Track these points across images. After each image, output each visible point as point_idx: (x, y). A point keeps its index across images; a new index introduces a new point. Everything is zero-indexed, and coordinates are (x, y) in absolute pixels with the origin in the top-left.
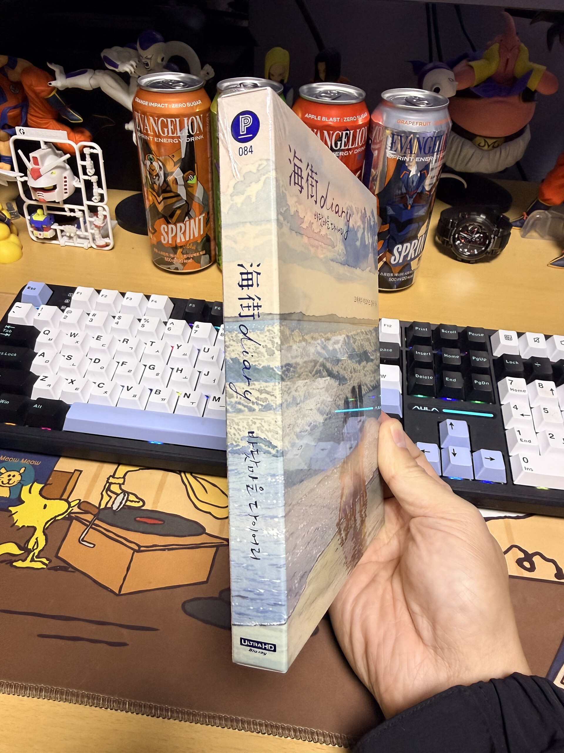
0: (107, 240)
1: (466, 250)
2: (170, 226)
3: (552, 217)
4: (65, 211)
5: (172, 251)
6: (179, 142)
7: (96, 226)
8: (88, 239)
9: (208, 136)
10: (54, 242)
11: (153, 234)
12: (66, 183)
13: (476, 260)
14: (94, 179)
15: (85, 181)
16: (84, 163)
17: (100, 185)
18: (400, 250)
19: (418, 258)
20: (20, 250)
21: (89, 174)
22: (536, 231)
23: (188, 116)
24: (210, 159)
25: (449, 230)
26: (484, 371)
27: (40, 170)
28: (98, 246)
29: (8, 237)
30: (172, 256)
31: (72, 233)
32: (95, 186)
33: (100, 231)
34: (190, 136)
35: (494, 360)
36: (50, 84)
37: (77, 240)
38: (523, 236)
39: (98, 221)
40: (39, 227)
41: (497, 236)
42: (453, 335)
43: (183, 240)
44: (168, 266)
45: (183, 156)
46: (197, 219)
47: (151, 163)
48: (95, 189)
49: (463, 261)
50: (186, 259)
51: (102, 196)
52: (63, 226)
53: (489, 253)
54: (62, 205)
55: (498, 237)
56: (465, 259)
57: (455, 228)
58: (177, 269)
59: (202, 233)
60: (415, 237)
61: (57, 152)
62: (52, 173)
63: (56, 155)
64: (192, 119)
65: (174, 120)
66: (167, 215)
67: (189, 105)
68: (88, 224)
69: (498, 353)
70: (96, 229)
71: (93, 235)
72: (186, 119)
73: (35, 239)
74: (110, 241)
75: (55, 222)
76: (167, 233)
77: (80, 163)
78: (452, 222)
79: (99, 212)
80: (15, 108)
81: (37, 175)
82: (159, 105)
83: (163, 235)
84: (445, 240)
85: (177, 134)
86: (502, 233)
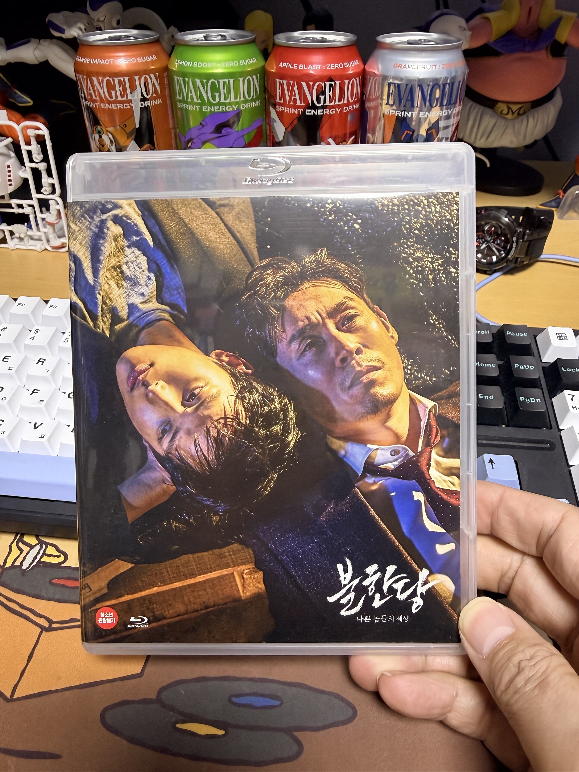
0: (63, 240)
4: (13, 208)
6: (131, 107)
7: (49, 224)
8: (42, 240)
9: (168, 102)
10: (2, 245)
12: (9, 174)
14: (42, 167)
15: (32, 169)
16: (29, 148)
17: (50, 175)
23: (139, 73)
24: (173, 131)
26: (533, 384)
28: (53, 248)
31: (22, 233)
32: (44, 175)
33: (54, 229)
34: (144, 99)
35: (544, 368)
37: (29, 242)
38: (562, 218)
39: (51, 217)
45: (137, 126)
47: (100, 137)
48: (44, 178)
51: (53, 185)
52: (12, 226)
54: (9, 201)
64: (145, 77)
65: (122, 79)
67: (140, 60)
68: (40, 220)
69: (548, 358)
70: (48, 227)
71: (46, 234)
72: (137, 78)
74: (66, 240)
75: (2, 222)
77: (24, 148)
79: (51, 207)
82: (103, 62)
85: (127, 97)
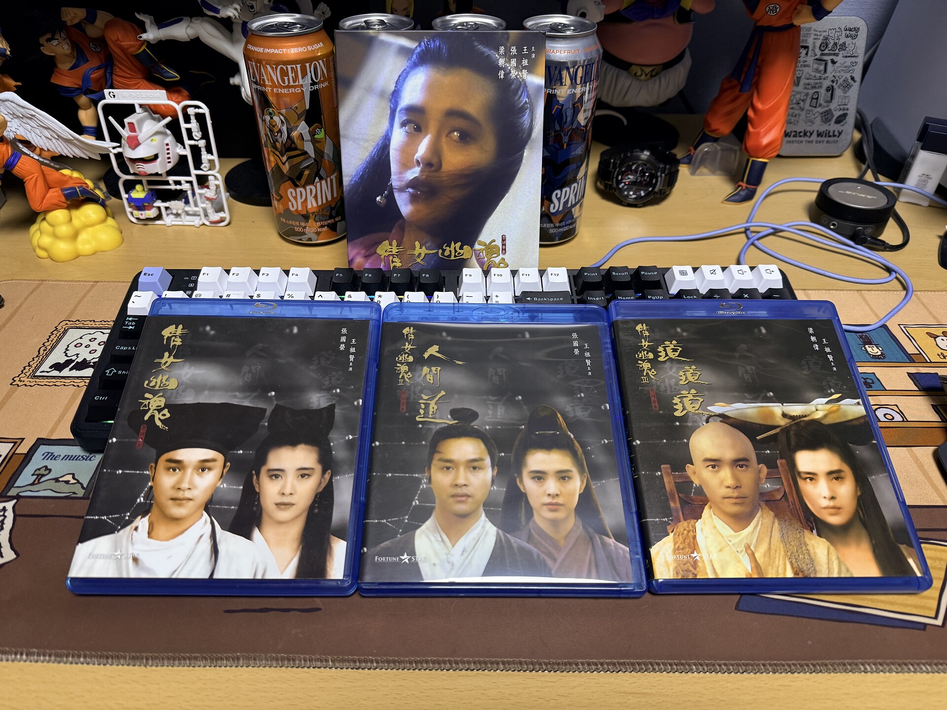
0: (222, 214)
1: (631, 193)
2: (298, 190)
3: (722, 150)
4: (169, 184)
5: (302, 219)
6: (302, 91)
7: (208, 199)
8: (199, 215)
9: (333, 83)
10: (158, 222)
11: (278, 200)
12: (168, 152)
13: (644, 203)
14: (202, 143)
15: (191, 146)
16: (188, 126)
18: (559, 196)
19: (578, 206)
20: (120, 234)
21: (195, 138)
22: (706, 167)
23: (309, 60)
25: (611, 172)
27: (138, 137)
28: (212, 222)
29: (104, 221)
30: (303, 224)
31: (179, 209)
32: (204, 152)
33: (212, 204)
34: (313, 84)
35: (670, 297)
36: (141, 37)
37: (185, 218)
38: (693, 173)
39: (210, 193)
40: (139, 205)
41: (664, 172)
42: (625, 277)
43: (315, 205)
44: (300, 238)
45: (307, 107)
46: (329, 179)
47: (271, 118)
48: (204, 155)
49: (630, 205)
50: (319, 227)
52: (169, 202)
53: (657, 193)
54: (166, 178)
55: (666, 175)
56: (631, 203)
57: (618, 170)
58: (310, 239)
59: (335, 195)
60: (575, 180)
61: (154, 115)
62: (152, 140)
63: (154, 119)
64: (315, 63)
65: (294, 66)
66: (294, 177)
67: (310, 48)
68: (197, 196)
69: (674, 290)
70: (208, 202)
71: (205, 210)
72: (307, 65)
73: (134, 220)
74: (225, 215)
75: (158, 198)
76: (295, 198)
77: (184, 126)
78: (614, 162)
79: (209, 182)
80: (99, 68)
81: (135, 143)
82: (276, 51)
83: (290, 201)
84: (607, 184)
85: (299, 83)
86: (669, 169)
